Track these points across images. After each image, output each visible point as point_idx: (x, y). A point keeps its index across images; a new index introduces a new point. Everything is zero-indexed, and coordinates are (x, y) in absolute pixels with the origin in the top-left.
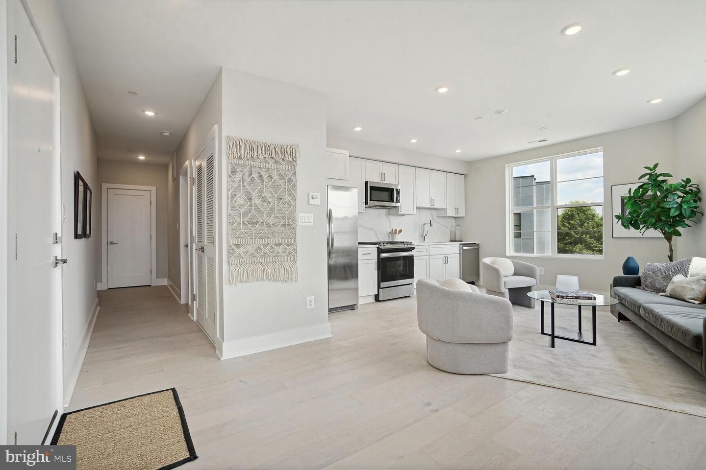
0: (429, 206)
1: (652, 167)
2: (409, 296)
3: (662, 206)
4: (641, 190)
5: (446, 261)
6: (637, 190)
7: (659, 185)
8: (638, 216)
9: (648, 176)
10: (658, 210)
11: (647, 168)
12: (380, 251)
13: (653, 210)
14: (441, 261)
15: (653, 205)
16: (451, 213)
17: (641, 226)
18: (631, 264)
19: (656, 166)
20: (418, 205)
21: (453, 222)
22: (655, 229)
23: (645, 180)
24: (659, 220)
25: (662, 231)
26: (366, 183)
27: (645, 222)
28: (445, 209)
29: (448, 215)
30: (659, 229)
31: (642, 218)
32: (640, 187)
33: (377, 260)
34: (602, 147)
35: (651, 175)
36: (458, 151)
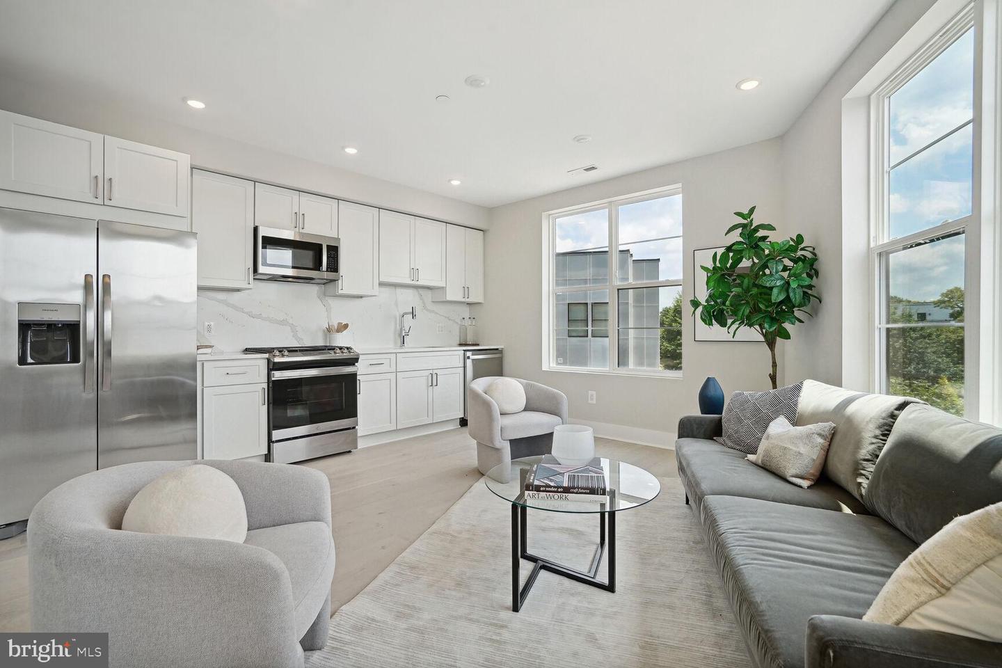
0: (408, 281)
1: (746, 212)
2: (350, 452)
3: (760, 283)
4: (731, 254)
5: (433, 381)
6: (725, 257)
7: (757, 246)
8: (724, 303)
9: (740, 230)
10: (754, 291)
11: (738, 214)
12: (273, 367)
13: (747, 290)
14: (423, 382)
15: (746, 281)
16: (454, 294)
17: (729, 321)
18: (712, 392)
19: (752, 210)
20: (383, 279)
21: (466, 312)
22: (751, 325)
23: (736, 236)
24: (756, 310)
25: (761, 329)
26: (256, 229)
27: (735, 313)
28: (443, 288)
29: (449, 298)
30: (757, 327)
31: (731, 305)
32: (729, 249)
33: (265, 386)
34: (680, 185)
35: (744, 226)
36: (456, 183)
